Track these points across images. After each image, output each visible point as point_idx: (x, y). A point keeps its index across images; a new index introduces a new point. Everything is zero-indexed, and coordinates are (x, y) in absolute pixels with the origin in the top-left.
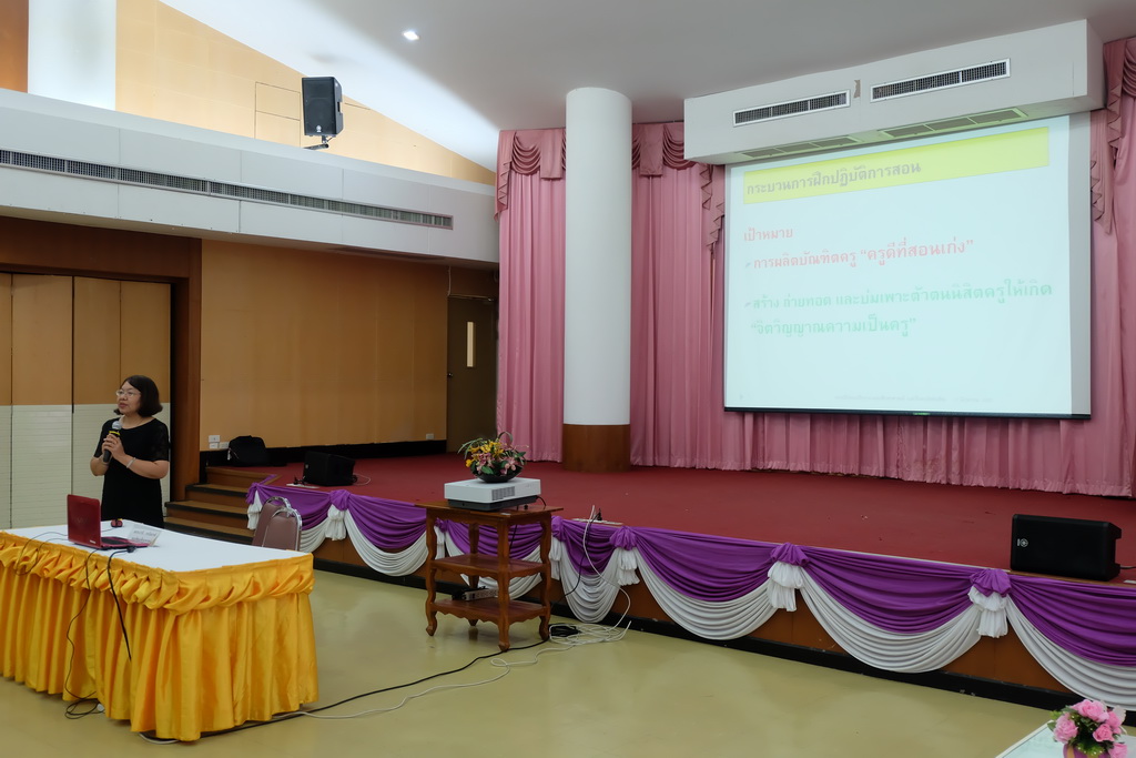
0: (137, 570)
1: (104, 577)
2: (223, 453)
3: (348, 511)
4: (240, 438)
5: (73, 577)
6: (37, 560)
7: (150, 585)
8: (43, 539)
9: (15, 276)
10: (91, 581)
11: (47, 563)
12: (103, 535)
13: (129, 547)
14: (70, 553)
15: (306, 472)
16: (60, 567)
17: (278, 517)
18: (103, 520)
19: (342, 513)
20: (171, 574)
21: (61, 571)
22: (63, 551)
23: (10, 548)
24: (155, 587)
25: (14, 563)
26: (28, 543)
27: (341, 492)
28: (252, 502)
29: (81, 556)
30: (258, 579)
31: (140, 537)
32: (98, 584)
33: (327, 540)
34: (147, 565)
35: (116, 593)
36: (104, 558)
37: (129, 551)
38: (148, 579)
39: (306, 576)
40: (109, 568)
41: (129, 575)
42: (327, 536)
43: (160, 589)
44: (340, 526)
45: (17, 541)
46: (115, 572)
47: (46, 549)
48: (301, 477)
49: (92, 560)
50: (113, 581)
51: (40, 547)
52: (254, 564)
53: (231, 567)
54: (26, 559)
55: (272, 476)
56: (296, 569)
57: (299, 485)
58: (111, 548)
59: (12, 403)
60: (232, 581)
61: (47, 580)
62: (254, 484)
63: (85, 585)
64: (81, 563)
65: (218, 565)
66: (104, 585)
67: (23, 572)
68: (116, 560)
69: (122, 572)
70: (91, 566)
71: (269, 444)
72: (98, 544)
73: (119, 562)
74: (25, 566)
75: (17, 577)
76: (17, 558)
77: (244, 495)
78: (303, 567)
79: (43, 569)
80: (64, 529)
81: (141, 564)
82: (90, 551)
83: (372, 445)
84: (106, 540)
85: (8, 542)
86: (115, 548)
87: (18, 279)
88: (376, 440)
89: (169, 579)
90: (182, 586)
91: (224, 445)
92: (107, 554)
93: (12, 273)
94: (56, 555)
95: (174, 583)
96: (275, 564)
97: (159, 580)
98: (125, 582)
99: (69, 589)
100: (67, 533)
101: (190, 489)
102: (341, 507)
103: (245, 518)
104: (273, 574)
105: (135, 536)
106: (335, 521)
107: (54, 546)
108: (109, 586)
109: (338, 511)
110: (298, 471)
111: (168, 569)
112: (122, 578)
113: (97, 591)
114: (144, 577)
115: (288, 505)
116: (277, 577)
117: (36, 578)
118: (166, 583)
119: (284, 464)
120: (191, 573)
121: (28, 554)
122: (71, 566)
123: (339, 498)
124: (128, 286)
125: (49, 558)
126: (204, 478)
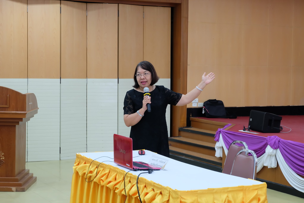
0: (154, 187)
1: (134, 189)
2: (200, 109)
3: (278, 150)
4: (210, 101)
5: (117, 186)
6: (97, 174)
7: (162, 197)
8: (100, 161)
9: (88, 4)
10: (127, 190)
11: (102, 176)
12: (134, 160)
13: (150, 170)
14: (115, 171)
15: (250, 123)
16: (109, 180)
17: (241, 155)
18: (134, 150)
19: (275, 151)
20: (176, 192)
21: (110, 182)
22: (111, 170)
23: (82, 165)
24: (166, 199)
25: (85, 173)
26: (92, 162)
27: (273, 137)
28: (218, 140)
29: (121, 174)
30: (231, 199)
31: (156, 163)
32: (131, 193)
33: (264, 168)
34: (160, 184)
35: (142, 200)
36: (135, 176)
37: (149, 173)
38: (161, 193)
39: (262, 198)
40: (137, 183)
41: (149, 189)
42: (265, 165)
43: (168, 201)
44: (273, 159)
45: (86, 161)
46: (141, 186)
47: (102, 167)
48: (247, 125)
49: (128, 177)
50: (140, 192)
51: (98, 166)
52: (228, 188)
53: (214, 189)
54: (91, 172)
55: (229, 125)
56: (255, 193)
57: (246, 131)
58: (139, 170)
59: (87, 77)
60: (214, 199)
61: (102, 187)
62: (219, 130)
63: (123, 193)
64: (121, 179)
65: (205, 188)
66: (134, 194)
67: (90, 180)
68: (142, 179)
69: (145, 186)
70: (127, 180)
71: (226, 105)
72: (131, 166)
73: (143, 180)
74: (91, 177)
75: (86, 184)
76: (86, 171)
77: (213, 136)
78: (260, 192)
79: (100, 180)
80: (111, 154)
81: (157, 183)
82: (126, 170)
83: (289, 107)
84: (136, 164)
85: (81, 161)
86: (141, 170)
87: (89, 5)
88: (291, 104)
89: (174, 195)
90: (183, 200)
91: (200, 105)
92: (136, 173)
93: (87, 2)
94: (107, 171)
95: (178, 198)
96: (242, 189)
97: (168, 195)
98: (147, 194)
99: (115, 194)
100: (113, 157)
101: (181, 130)
102: (275, 147)
103: (213, 149)
104: (241, 195)
105: (153, 162)
106: (270, 156)
107: (106, 165)
108: (138, 195)
109: (272, 149)
110: (245, 122)
111: (174, 188)
112: (145, 191)
113: (130, 197)
114: (159, 192)
115: (246, 146)
116: (243, 198)
117: (96, 185)
118: (173, 198)
119: (234, 117)
120: (188, 192)
121: (92, 170)
122: (116, 179)
123: (273, 141)
124: (148, 9)
125: (103, 173)
126: (189, 124)
